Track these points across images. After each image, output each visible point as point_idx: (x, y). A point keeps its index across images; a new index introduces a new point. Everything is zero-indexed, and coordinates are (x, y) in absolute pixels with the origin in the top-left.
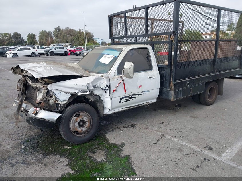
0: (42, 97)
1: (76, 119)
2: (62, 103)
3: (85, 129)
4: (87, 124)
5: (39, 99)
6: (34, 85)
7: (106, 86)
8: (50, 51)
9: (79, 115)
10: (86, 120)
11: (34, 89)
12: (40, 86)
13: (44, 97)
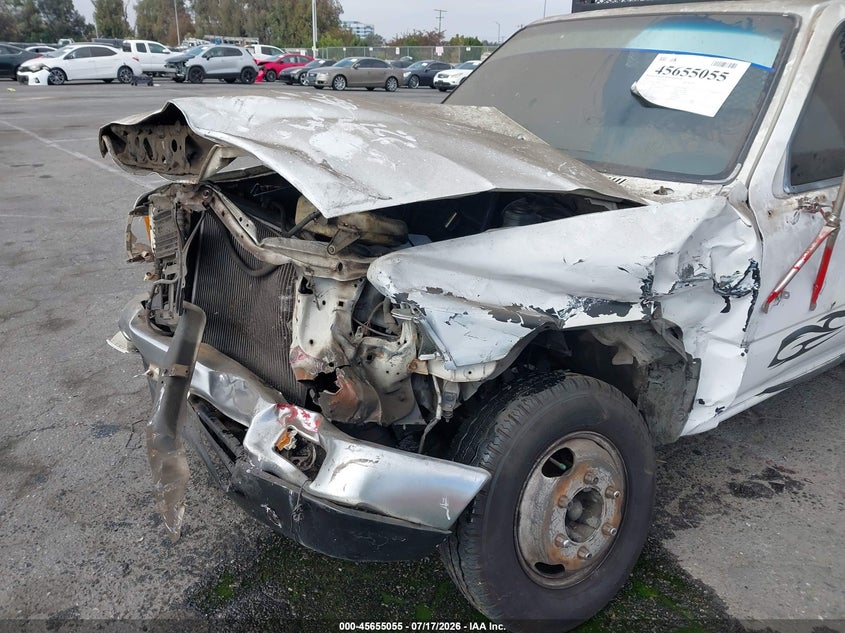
0: (334, 339)
1: (559, 488)
2: (462, 377)
3: (595, 542)
4: (610, 511)
5: (313, 352)
6: (275, 252)
7: (746, 273)
8: (188, 64)
9: (566, 456)
10: (602, 492)
11: (255, 273)
12: (314, 261)
13: (342, 339)
